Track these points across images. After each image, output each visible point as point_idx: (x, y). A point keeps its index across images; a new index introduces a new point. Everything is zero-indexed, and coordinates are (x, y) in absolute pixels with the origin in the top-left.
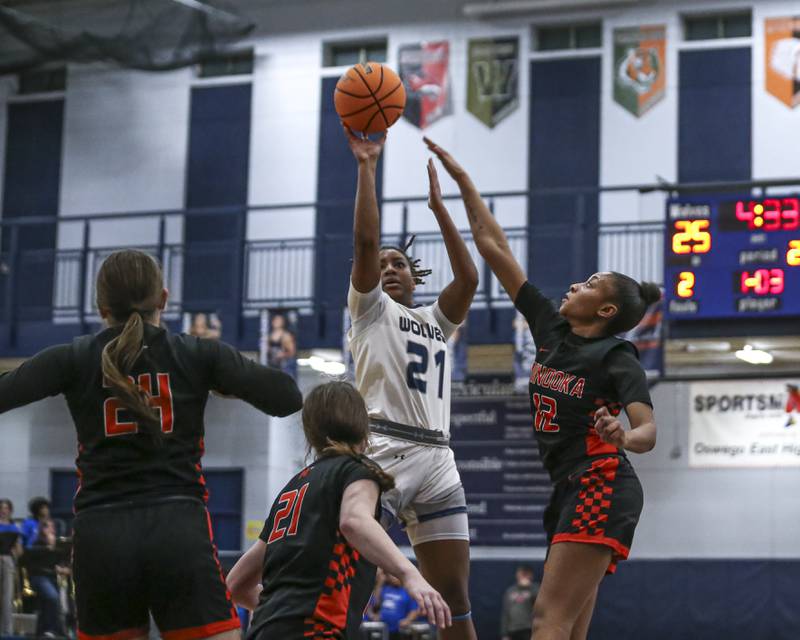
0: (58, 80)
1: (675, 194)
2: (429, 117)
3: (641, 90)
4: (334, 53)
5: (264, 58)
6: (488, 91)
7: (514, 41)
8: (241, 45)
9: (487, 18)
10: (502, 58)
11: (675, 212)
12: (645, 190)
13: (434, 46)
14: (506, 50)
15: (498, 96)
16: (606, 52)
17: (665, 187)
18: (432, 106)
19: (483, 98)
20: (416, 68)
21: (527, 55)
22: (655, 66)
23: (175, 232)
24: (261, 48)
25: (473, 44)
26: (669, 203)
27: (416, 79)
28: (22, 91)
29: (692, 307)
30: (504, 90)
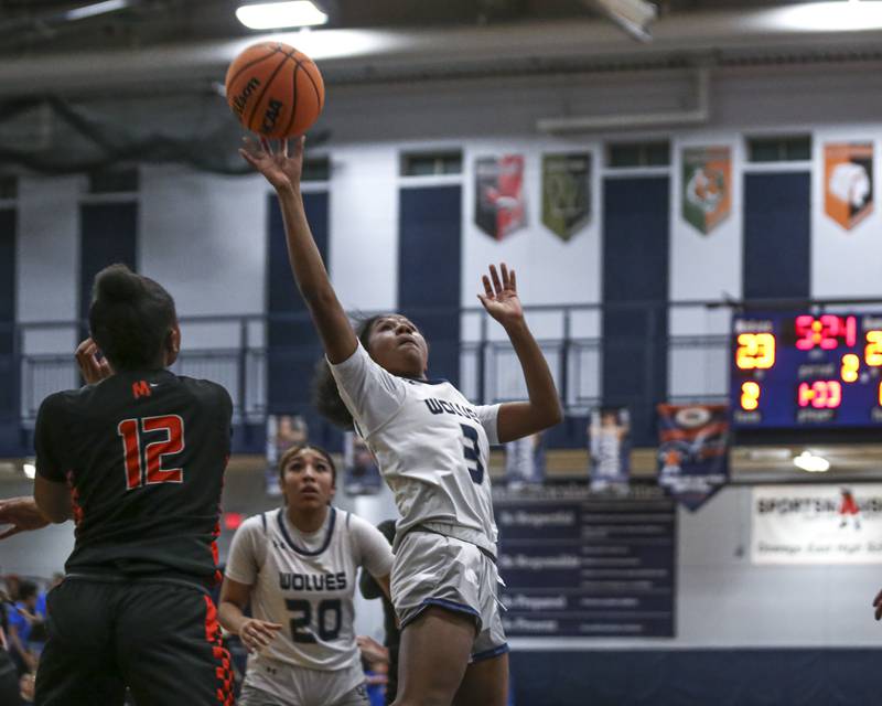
0: (131, 182)
1: (741, 310)
2: (505, 229)
3: (708, 209)
4: (411, 164)
5: (341, 166)
6: (562, 205)
7: (586, 158)
8: (317, 152)
9: (560, 134)
10: (576, 174)
11: (740, 326)
12: (712, 305)
13: (509, 160)
14: (578, 166)
15: (571, 211)
16: (675, 171)
17: (730, 304)
18: (508, 218)
19: (556, 212)
20: (491, 181)
21: (599, 172)
22: (721, 186)
23: (257, 336)
24: (338, 156)
25: (548, 160)
26: (735, 318)
27: (491, 192)
28: (95, 189)
29: (754, 418)
30: (577, 204)
